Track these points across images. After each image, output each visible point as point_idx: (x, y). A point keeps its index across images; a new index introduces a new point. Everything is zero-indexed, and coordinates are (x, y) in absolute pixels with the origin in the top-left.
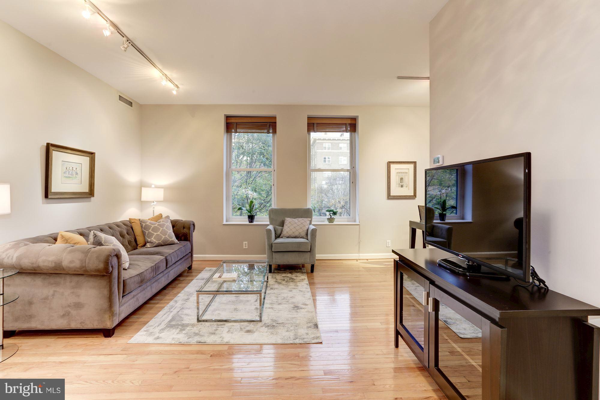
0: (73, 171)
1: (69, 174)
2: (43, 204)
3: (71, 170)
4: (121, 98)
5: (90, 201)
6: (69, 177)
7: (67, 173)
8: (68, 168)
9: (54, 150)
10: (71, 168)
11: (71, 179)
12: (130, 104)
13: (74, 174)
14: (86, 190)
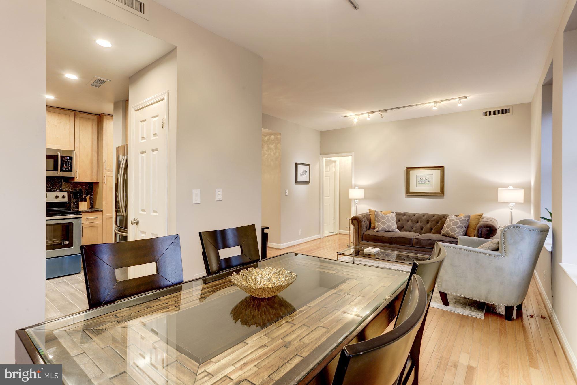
0: (426, 180)
1: (422, 181)
2: (405, 198)
3: (424, 179)
4: (484, 114)
5: (443, 198)
6: (422, 184)
7: (421, 181)
8: (421, 179)
9: (410, 170)
10: (424, 178)
11: (424, 184)
12: (507, 111)
13: (427, 181)
14: (439, 191)
